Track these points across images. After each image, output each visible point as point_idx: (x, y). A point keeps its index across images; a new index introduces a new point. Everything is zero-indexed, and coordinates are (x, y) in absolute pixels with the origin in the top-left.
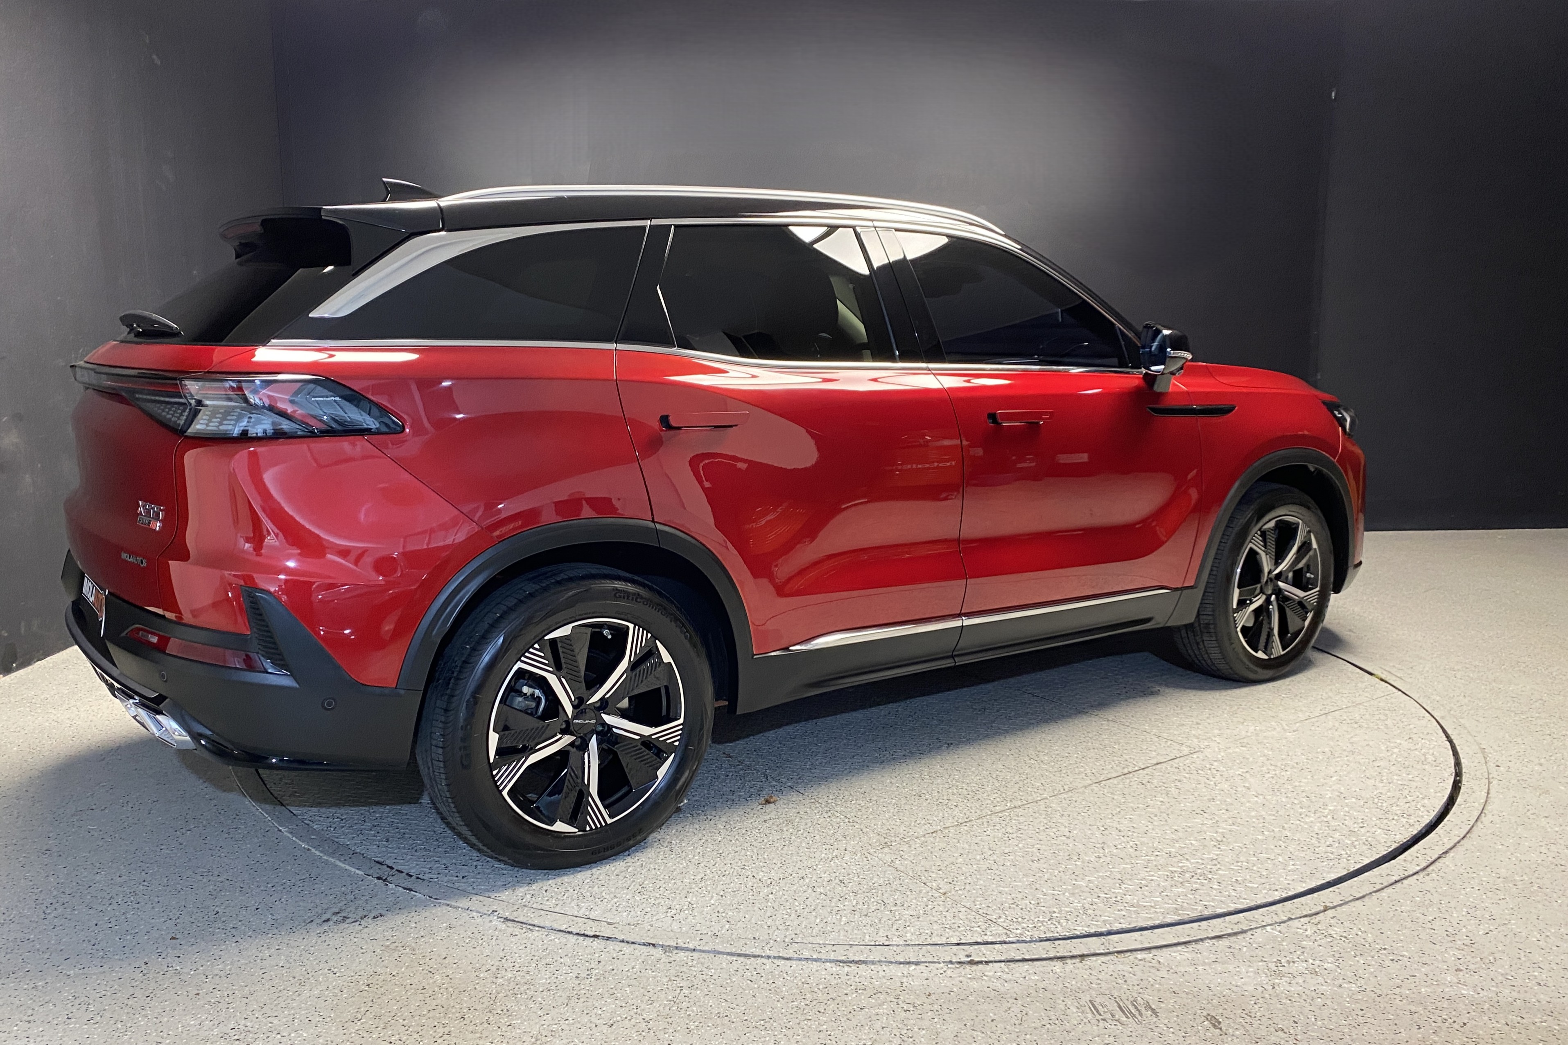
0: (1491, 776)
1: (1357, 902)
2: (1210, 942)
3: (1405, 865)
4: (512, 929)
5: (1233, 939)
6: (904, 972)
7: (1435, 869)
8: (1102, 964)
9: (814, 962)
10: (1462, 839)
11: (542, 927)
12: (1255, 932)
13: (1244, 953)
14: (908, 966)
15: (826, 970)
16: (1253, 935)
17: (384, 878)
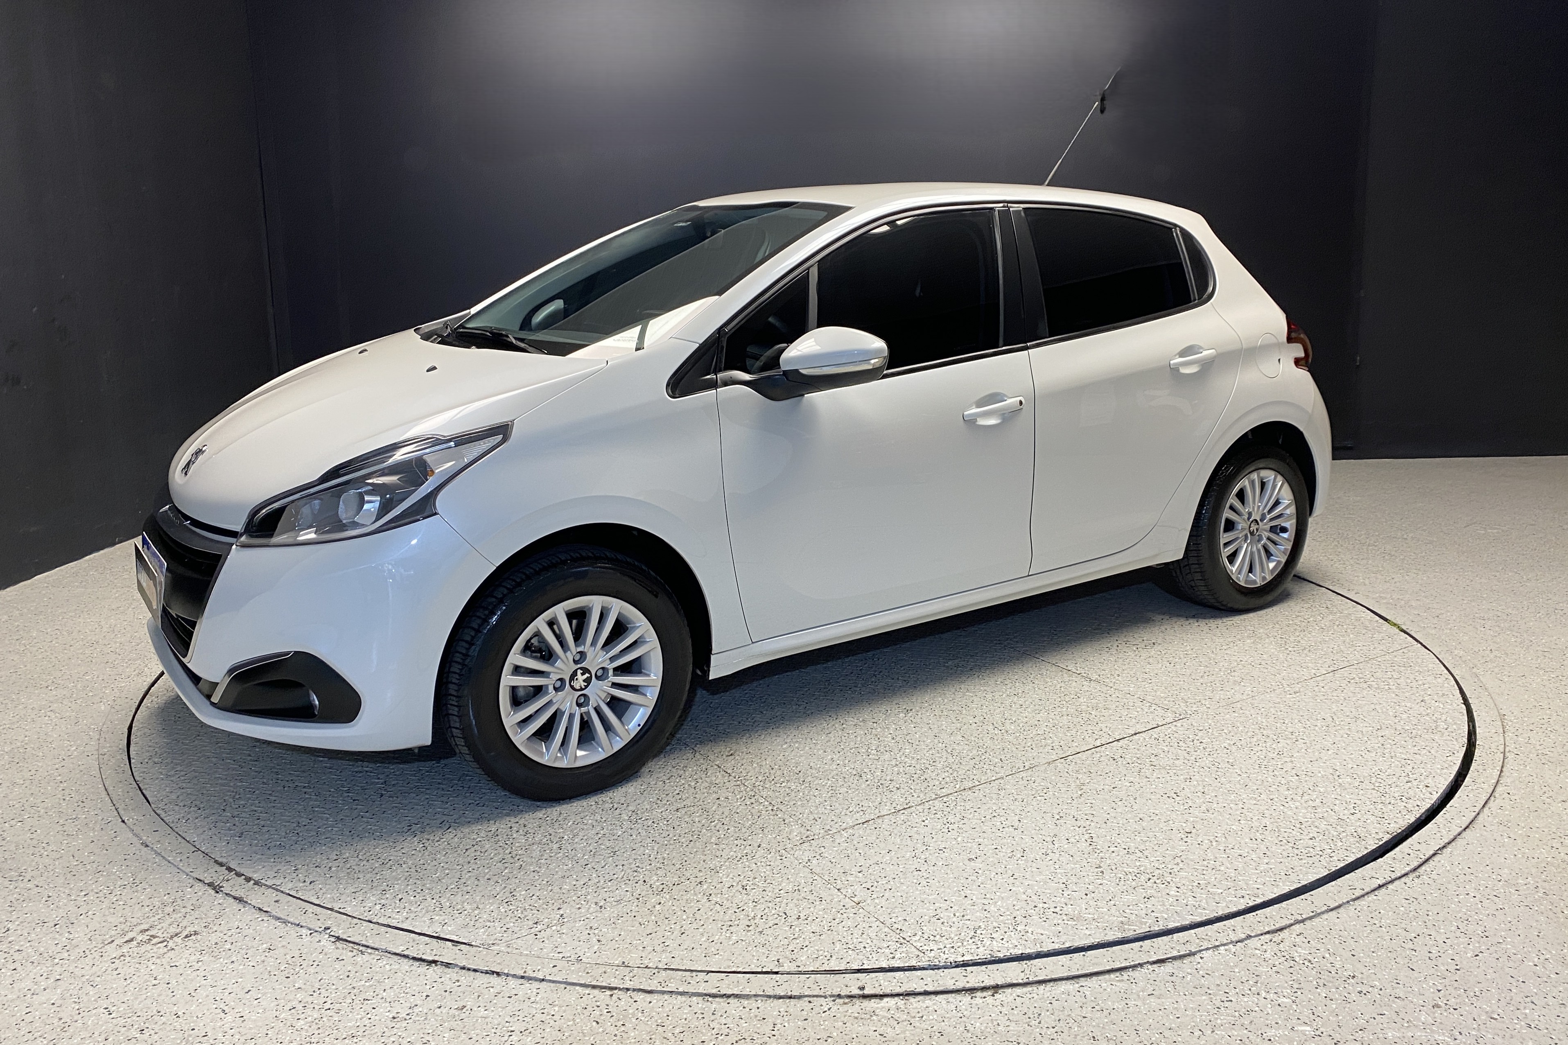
0: (1507, 749)
1: (1330, 913)
2: (1148, 969)
3: (1393, 865)
4: (341, 951)
5: (1177, 963)
6: (780, 1010)
7: (1428, 869)
8: (1017, 998)
9: (679, 997)
10: (1465, 829)
11: (376, 949)
12: (1205, 954)
13: (1188, 984)
14: (788, 1001)
15: (690, 1006)
16: (1201, 958)
17: (216, 884)
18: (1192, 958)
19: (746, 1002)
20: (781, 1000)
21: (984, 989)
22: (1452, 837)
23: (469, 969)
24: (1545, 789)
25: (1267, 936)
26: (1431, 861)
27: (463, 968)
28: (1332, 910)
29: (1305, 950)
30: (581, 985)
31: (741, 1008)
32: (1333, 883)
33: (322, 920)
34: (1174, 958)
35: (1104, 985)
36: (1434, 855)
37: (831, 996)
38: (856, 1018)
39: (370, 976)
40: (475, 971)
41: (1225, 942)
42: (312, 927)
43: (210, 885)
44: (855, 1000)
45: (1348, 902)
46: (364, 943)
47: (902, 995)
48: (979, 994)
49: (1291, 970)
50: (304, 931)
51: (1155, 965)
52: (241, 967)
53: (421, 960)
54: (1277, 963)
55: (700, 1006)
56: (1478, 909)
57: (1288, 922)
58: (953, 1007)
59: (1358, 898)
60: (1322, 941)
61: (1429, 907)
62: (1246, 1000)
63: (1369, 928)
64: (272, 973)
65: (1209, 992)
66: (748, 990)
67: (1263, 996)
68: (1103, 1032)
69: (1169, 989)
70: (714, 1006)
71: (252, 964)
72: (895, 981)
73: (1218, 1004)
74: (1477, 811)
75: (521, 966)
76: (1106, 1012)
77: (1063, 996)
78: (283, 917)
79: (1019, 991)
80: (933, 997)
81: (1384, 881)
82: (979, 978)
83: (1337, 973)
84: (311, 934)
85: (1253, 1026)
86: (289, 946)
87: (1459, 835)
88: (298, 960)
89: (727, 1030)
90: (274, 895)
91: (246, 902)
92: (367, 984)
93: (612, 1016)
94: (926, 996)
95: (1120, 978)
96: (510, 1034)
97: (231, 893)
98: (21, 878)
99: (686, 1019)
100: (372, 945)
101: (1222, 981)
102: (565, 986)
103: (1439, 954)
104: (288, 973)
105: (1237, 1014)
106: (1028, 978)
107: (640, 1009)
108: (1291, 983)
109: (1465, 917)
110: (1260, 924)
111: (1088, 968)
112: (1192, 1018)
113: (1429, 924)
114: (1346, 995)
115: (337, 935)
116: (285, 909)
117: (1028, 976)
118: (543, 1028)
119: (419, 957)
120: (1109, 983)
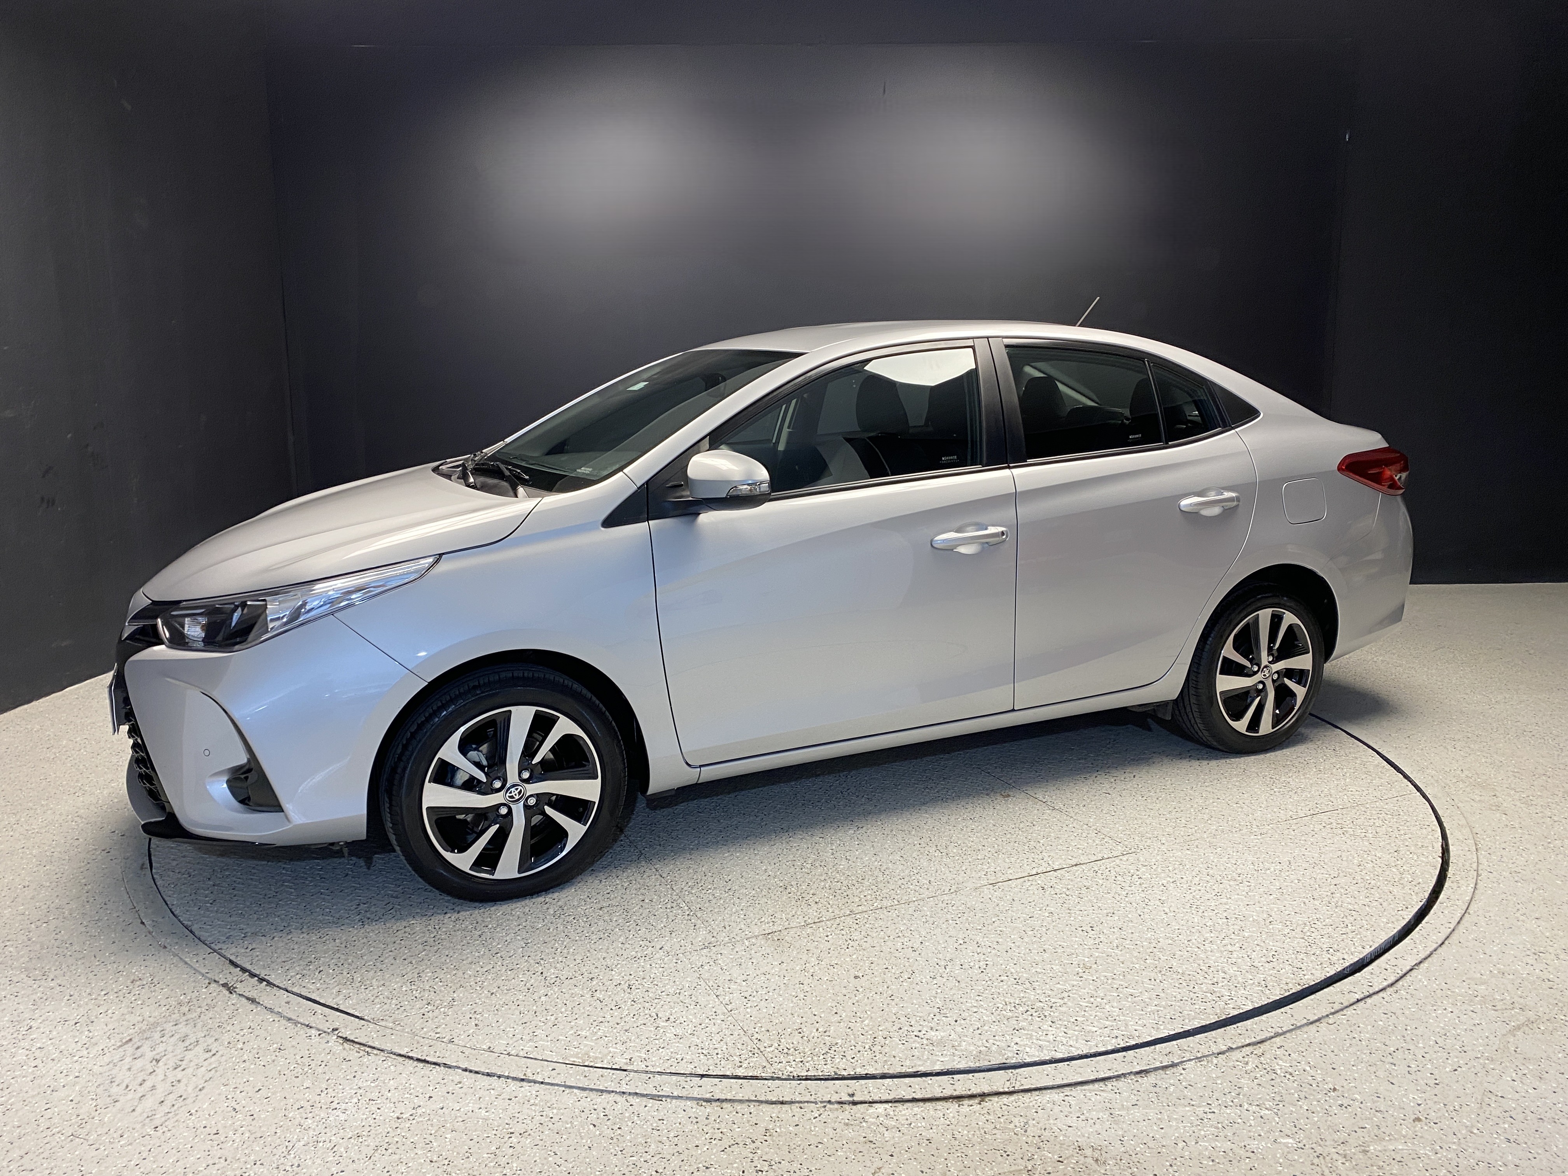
0: (1481, 867)
1: (1311, 1026)
2: (1133, 1078)
4: (348, 1052)
5: (1159, 1074)
6: (773, 1115)
7: (1405, 985)
8: (1003, 1106)
9: (674, 1101)
10: (1440, 945)
11: (382, 1050)
12: (1187, 1065)
13: (1171, 1095)
14: (779, 1106)
15: (684, 1111)
16: (1184, 1069)
17: (230, 985)
18: (1174, 1070)
19: (738, 1107)
20: (774, 1106)
21: (972, 1096)
22: (1428, 953)
23: (471, 1071)
24: (1519, 907)
25: (1247, 1048)
26: (1408, 977)
27: (465, 1070)
28: (1312, 1023)
29: (1286, 1062)
30: (579, 1088)
31: (735, 1113)
32: (1312, 997)
33: (330, 1021)
34: (1156, 1069)
35: (1088, 1094)
36: (1411, 970)
37: (821, 1102)
38: (847, 1125)
39: (375, 1077)
40: (477, 1072)
41: (1208, 1053)
42: (321, 1027)
43: (225, 985)
44: (844, 1106)
45: (1327, 1016)
46: (370, 1044)
47: (891, 1102)
48: (966, 1102)
49: (1273, 1083)
50: (313, 1032)
51: (1138, 1077)
52: (252, 1066)
53: (425, 1061)
54: (1258, 1075)
55: (694, 1110)
56: (1456, 1024)
57: (1269, 1035)
58: (942, 1114)
59: (1337, 1012)
60: (1304, 1054)
61: (1407, 1022)
62: (1228, 1111)
63: (1348, 1042)
64: (282, 1073)
65: (1194, 1103)
66: (741, 1095)
67: (1245, 1108)
68: (1088, 1140)
69: (1153, 1100)
70: (708, 1110)
71: (263, 1064)
72: (884, 1087)
73: (1202, 1115)
74: (1452, 928)
75: (520, 1069)
76: (1090, 1121)
77: (1048, 1105)
78: (294, 1018)
79: (1005, 1099)
80: (921, 1104)
81: (1362, 996)
82: (966, 1086)
83: (1318, 1086)
84: (319, 1035)
85: (1236, 1138)
86: (298, 1046)
87: (1435, 950)
88: (306, 1060)
89: (720, 1135)
90: (285, 996)
91: (259, 1003)
92: (373, 1085)
93: (609, 1119)
94: (914, 1104)
95: (1104, 1087)
96: (510, 1135)
97: (244, 994)
98: (46, 977)
99: (680, 1123)
100: (379, 1046)
101: (1205, 1093)
102: (563, 1089)
103: (1418, 1068)
104: (297, 1073)
105: (1220, 1125)
106: (1014, 1087)
107: (636, 1113)
108: (1273, 1095)
109: (1443, 1032)
110: (1241, 1036)
111: (1073, 1078)
112: (1176, 1129)
113: (1408, 1038)
114: (1327, 1107)
115: (344, 1036)
116: (295, 1010)
117: (1013, 1085)
118: (541, 1130)
119: (423, 1058)
120: (1094, 1093)
